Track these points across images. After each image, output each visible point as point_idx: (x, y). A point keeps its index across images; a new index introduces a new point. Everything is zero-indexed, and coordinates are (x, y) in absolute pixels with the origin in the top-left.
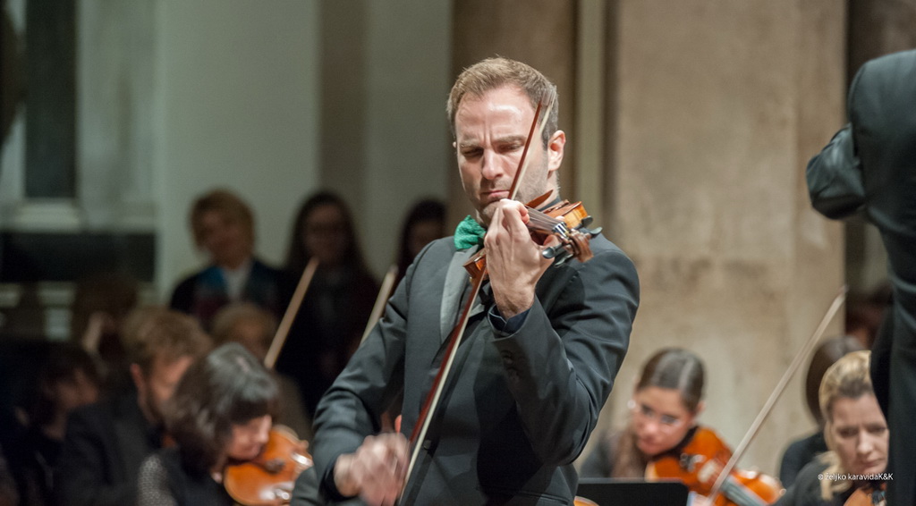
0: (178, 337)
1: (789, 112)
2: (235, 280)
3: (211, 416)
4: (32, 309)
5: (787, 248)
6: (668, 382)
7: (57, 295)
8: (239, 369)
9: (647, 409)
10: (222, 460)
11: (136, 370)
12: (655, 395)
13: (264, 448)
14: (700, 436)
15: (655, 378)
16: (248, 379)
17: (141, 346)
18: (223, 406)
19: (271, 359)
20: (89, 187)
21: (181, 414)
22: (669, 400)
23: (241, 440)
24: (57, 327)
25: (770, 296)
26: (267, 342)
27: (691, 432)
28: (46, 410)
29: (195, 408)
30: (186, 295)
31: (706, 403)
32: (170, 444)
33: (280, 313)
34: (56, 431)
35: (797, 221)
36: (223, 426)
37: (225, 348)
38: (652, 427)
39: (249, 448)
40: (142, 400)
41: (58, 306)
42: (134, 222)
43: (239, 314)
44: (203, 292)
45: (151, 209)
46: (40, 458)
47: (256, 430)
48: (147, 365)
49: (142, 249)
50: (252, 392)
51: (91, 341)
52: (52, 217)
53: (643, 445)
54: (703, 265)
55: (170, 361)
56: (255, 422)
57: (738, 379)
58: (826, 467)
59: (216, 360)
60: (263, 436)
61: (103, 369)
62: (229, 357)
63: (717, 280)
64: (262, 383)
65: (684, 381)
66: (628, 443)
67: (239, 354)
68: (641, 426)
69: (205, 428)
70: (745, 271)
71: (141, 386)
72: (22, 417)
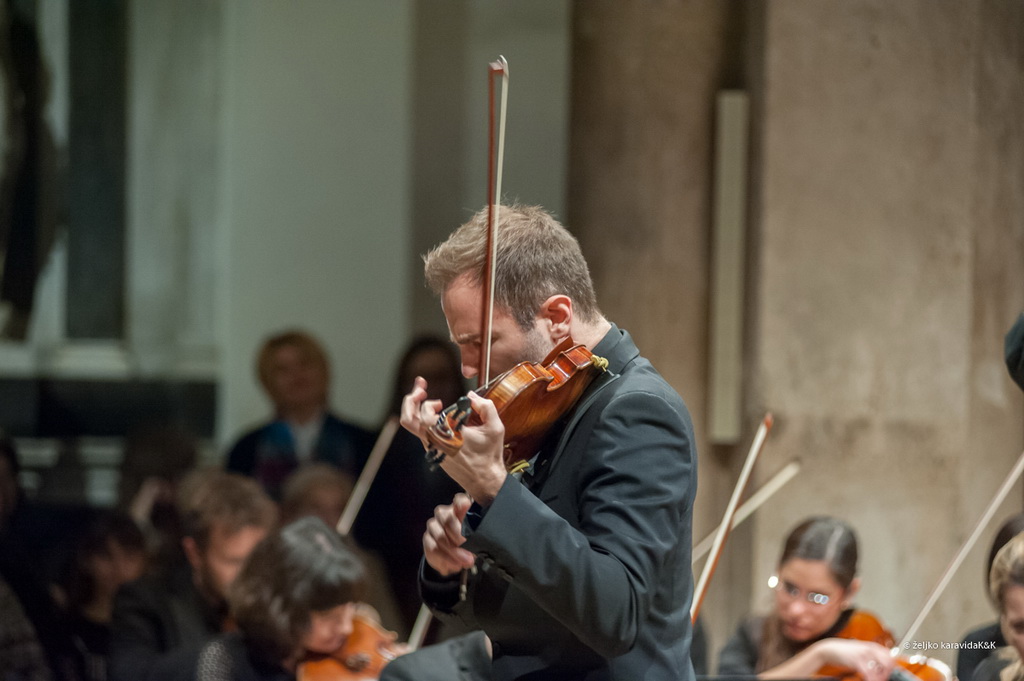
0: (239, 504)
1: (964, 247)
2: (305, 436)
3: (287, 605)
4: (71, 469)
5: (960, 407)
6: (814, 553)
7: (102, 453)
8: (318, 549)
9: (790, 587)
10: (299, 653)
11: (189, 544)
12: (799, 568)
13: (346, 641)
14: (855, 619)
15: (801, 550)
16: (331, 560)
17: (196, 515)
18: (300, 591)
19: (345, 525)
20: (140, 327)
21: (250, 600)
22: (815, 573)
23: (321, 631)
24: (102, 490)
25: (940, 463)
26: (340, 508)
27: (846, 615)
28: (86, 588)
29: (266, 594)
30: (246, 455)
31: (859, 580)
32: (231, 629)
33: (356, 471)
34: (101, 612)
35: (972, 374)
36: (301, 617)
37: (301, 523)
38: (797, 608)
39: (329, 641)
40: (198, 579)
41: (104, 466)
42: (193, 368)
43: (312, 478)
44: (267, 452)
45: (212, 353)
46: (80, 644)
47: (339, 621)
48: (203, 538)
49: (202, 398)
50: (333, 574)
51: (141, 510)
52: (95, 361)
53: (789, 631)
54: (862, 424)
55: (231, 532)
56: (338, 610)
57: (901, 560)
58: (1006, 663)
59: (291, 536)
60: (347, 627)
61: (155, 541)
62: (306, 534)
63: (876, 443)
64: (346, 564)
65: (832, 551)
66: (773, 628)
67: (319, 530)
68: (785, 606)
69: (280, 619)
70: (910, 433)
71: (195, 561)
72: (58, 595)
